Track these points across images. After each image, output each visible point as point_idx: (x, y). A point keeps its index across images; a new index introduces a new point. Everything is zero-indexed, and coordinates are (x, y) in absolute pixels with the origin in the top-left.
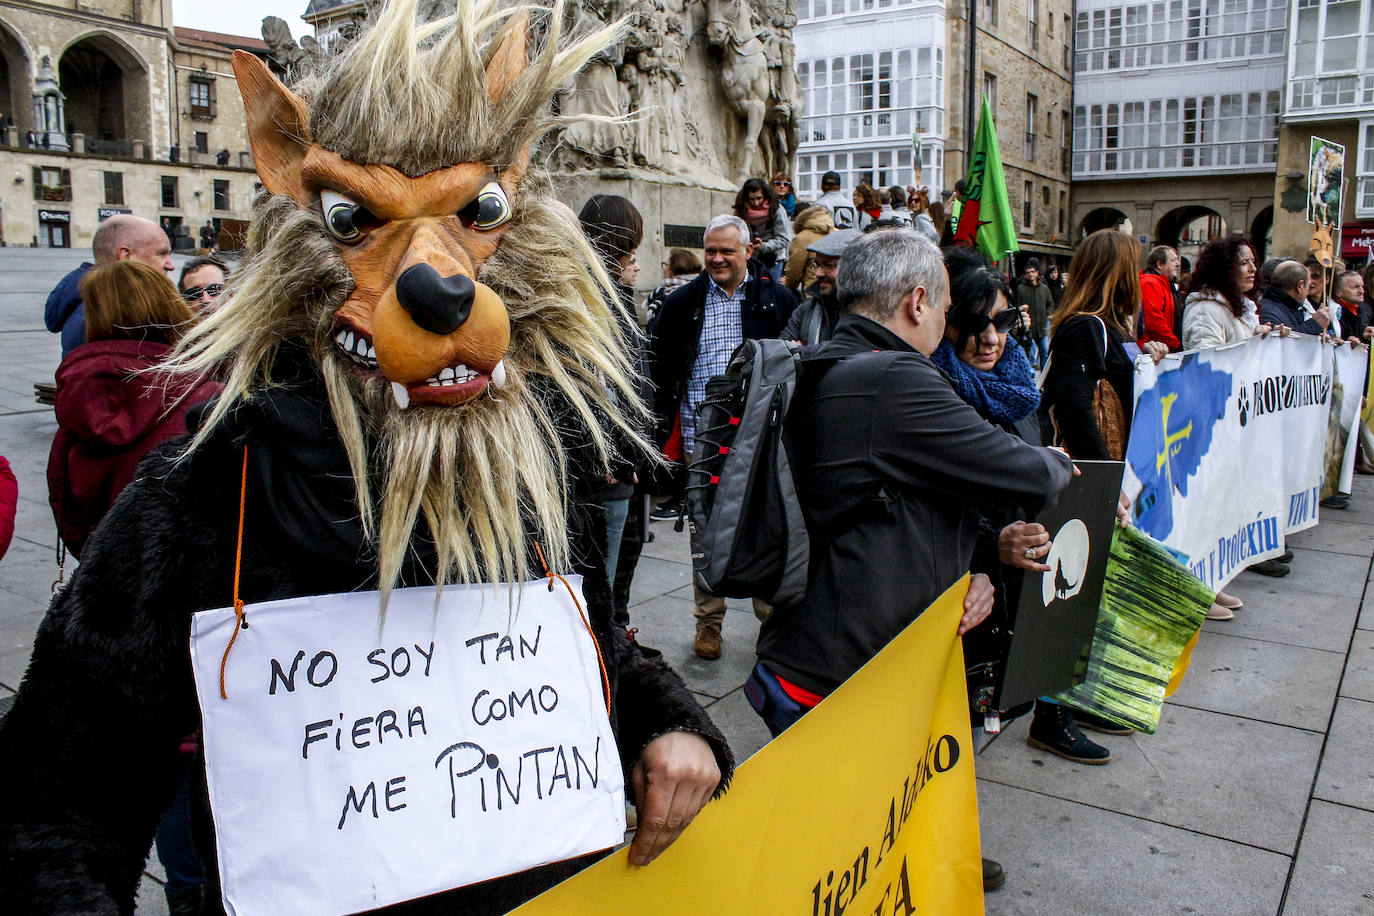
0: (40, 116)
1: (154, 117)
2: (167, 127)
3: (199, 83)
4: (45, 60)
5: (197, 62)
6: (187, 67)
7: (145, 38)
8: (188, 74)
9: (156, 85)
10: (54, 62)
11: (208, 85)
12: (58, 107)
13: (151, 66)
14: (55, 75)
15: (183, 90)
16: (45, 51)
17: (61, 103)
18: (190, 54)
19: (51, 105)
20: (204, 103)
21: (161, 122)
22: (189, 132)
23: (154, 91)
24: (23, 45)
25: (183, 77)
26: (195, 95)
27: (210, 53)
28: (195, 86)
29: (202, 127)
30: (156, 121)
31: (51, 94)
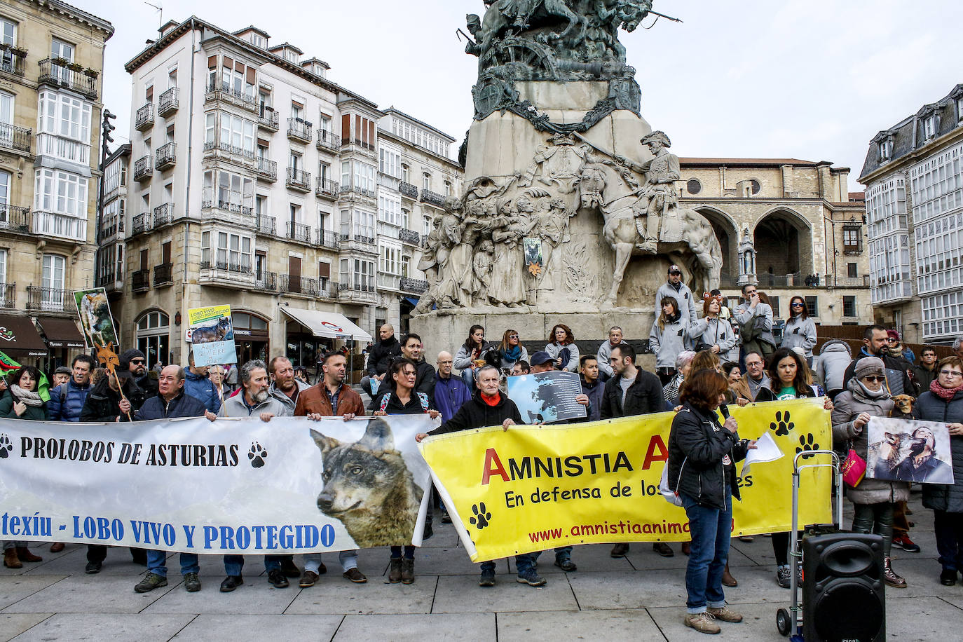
0: (742, 265)
1: (815, 257)
2: (824, 263)
3: (850, 230)
4: (746, 231)
5: (848, 216)
6: (840, 220)
7: (809, 207)
8: (842, 225)
9: (816, 236)
10: (751, 232)
11: (857, 230)
12: (752, 259)
13: (813, 224)
14: (752, 238)
15: (838, 236)
16: (746, 225)
17: (754, 256)
18: (843, 212)
19: (748, 258)
20: (854, 243)
21: (819, 260)
22: (842, 263)
23: (814, 240)
24: (734, 224)
25: (838, 227)
26: (847, 238)
27: (857, 209)
28: (847, 233)
29: (852, 260)
30: (816, 260)
31: (750, 251)
